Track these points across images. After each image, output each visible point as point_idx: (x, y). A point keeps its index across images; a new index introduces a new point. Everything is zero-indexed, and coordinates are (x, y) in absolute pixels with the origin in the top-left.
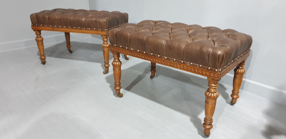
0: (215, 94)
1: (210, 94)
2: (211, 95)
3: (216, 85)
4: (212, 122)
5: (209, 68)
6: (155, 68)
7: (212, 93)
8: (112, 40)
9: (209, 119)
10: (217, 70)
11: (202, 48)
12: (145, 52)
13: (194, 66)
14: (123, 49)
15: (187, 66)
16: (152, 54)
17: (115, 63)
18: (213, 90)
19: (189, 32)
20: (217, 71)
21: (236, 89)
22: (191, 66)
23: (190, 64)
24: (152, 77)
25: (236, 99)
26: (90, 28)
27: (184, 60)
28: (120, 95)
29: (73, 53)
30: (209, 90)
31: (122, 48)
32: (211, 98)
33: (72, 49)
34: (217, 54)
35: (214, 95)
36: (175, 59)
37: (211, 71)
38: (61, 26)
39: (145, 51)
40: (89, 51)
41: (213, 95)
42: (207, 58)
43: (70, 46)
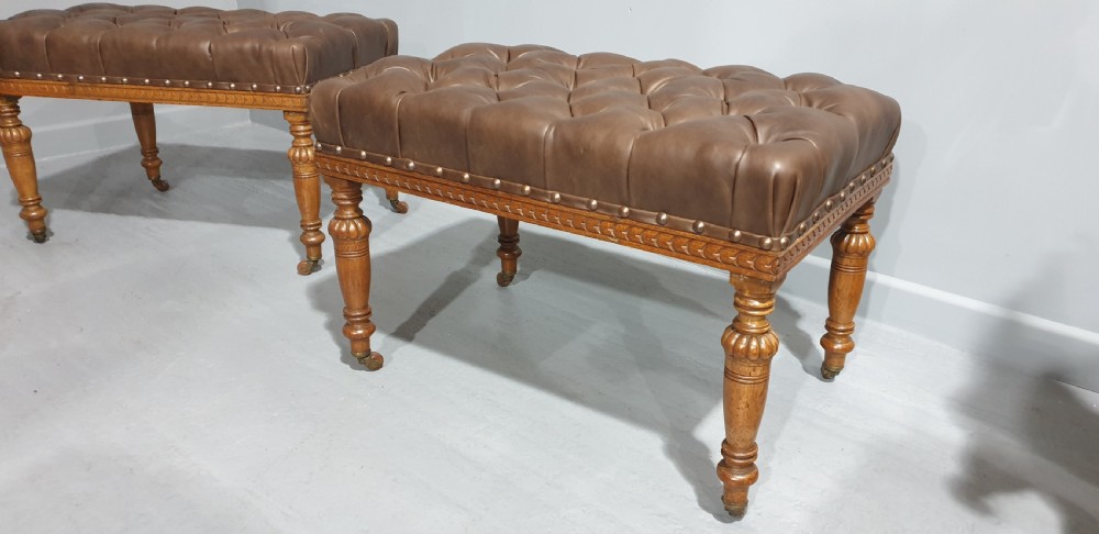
0: (763, 340)
1: (745, 340)
2: (748, 345)
3: (767, 304)
4: (754, 456)
5: (738, 233)
6: (518, 240)
7: (752, 336)
8: (326, 126)
9: (741, 445)
10: (768, 241)
11: (705, 147)
12: (467, 176)
13: (676, 227)
14: (375, 166)
15: (645, 229)
16: (498, 182)
17: (340, 227)
18: (753, 326)
19: (648, 87)
20: (771, 245)
21: (843, 316)
22: (662, 229)
23: (658, 218)
24: (504, 280)
25: (842, 354)
26: (233, 82)
27: (634, 203)
28: (371, 362)
29: (170, 192)
30: (737, 326)
31: (368, 158)
32: (747, 357)
33: (165, 174)
34: (769, 174)
35: (759, 343)
36: (594, 203)
37: (742, 247)
38: (106, 74)
39: (469, 172)
40: (240, 179)
41: (754, 343)
42: (727, 190)
43: (156, 163)
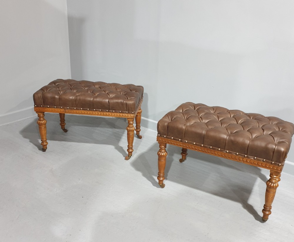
0: (276, 184)
1: (273, 184)
2: (273, 185)
3: (277, 177)
4: (271, 209)
5: (273, 162)
7: (274, 183)
8: (163, 131)
9: (269, 206)
10: (280, 164)
11: (266, 145)
12: (202, 145)
13: (258, 160)
14: (176, 141)
15: (251, 160)
16: (211, 147)
18: (274, 181)
20: (281, 165)
22: (255, 160)
23: (254, 158)
24: (181, 161)
26: (114, 110)
27: (248, 154)
28: (162, 186)
29: (68, 132)
30: (270, 181)
31: (173, 139)
32: (273, 188)
34: (282, 151)
35: (275, 184)
36: (238, 153)
37: (274, 165)
38: (76, 107)
41: (275, 185)
42: (272, 154)
